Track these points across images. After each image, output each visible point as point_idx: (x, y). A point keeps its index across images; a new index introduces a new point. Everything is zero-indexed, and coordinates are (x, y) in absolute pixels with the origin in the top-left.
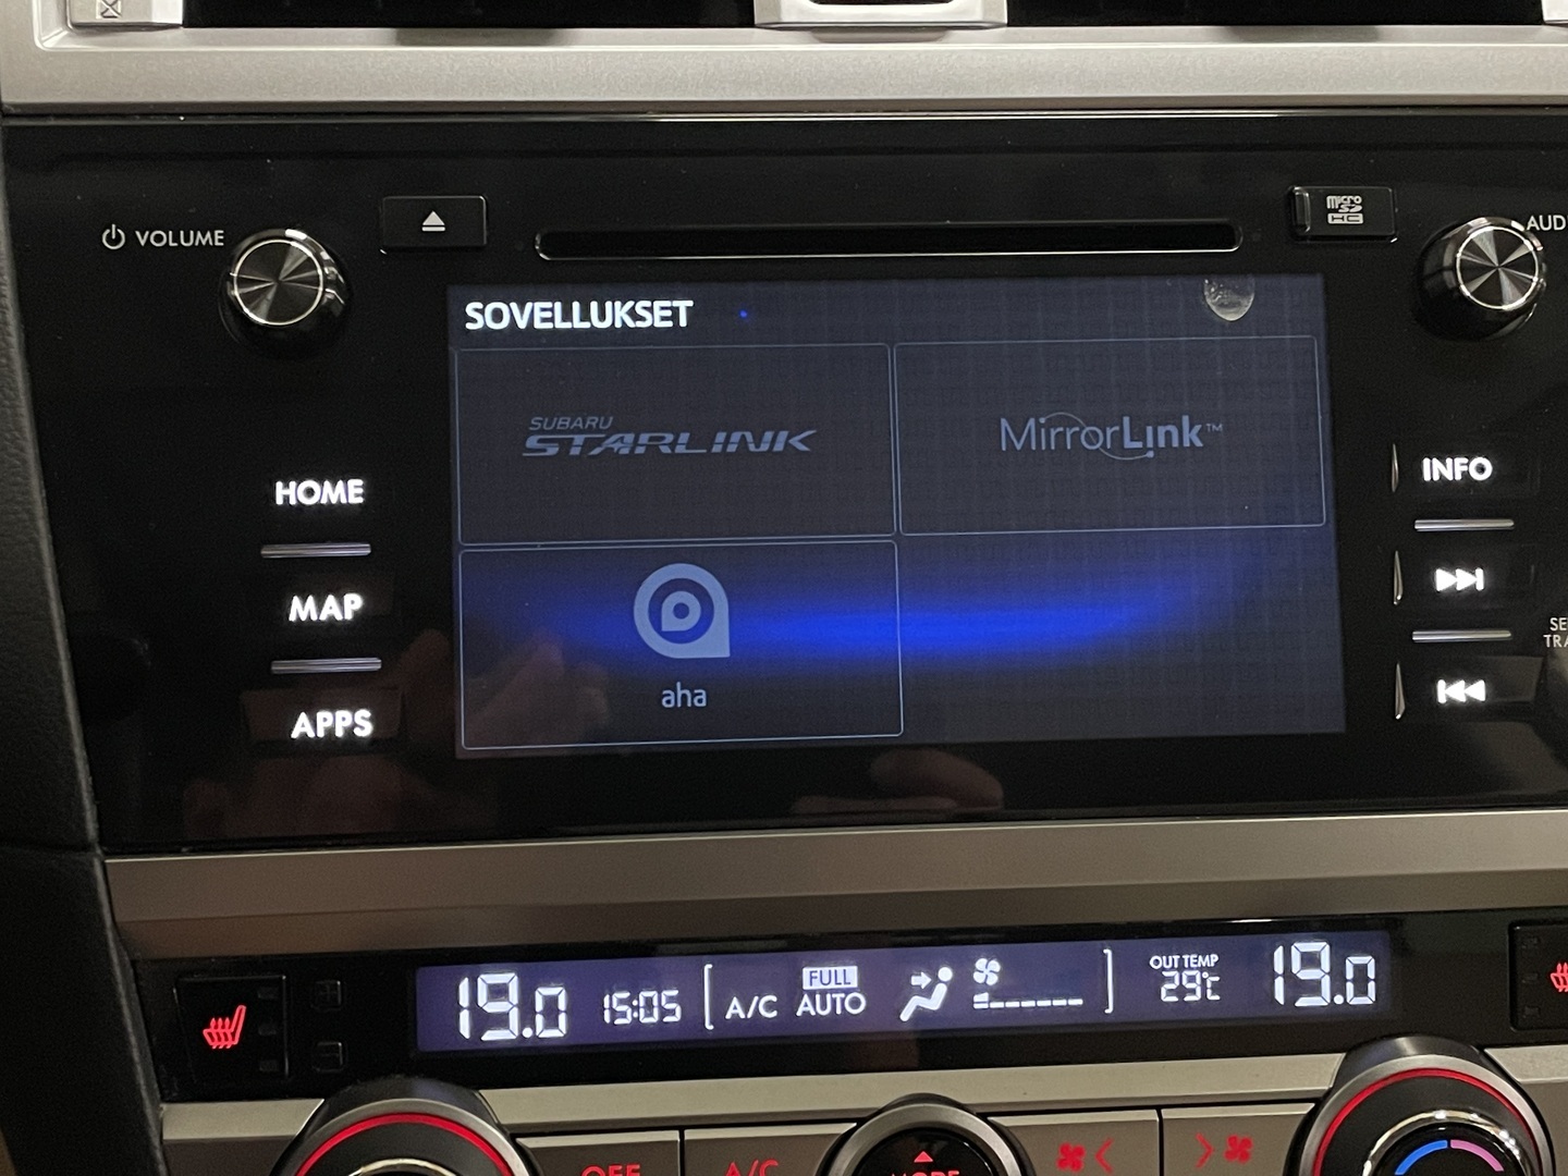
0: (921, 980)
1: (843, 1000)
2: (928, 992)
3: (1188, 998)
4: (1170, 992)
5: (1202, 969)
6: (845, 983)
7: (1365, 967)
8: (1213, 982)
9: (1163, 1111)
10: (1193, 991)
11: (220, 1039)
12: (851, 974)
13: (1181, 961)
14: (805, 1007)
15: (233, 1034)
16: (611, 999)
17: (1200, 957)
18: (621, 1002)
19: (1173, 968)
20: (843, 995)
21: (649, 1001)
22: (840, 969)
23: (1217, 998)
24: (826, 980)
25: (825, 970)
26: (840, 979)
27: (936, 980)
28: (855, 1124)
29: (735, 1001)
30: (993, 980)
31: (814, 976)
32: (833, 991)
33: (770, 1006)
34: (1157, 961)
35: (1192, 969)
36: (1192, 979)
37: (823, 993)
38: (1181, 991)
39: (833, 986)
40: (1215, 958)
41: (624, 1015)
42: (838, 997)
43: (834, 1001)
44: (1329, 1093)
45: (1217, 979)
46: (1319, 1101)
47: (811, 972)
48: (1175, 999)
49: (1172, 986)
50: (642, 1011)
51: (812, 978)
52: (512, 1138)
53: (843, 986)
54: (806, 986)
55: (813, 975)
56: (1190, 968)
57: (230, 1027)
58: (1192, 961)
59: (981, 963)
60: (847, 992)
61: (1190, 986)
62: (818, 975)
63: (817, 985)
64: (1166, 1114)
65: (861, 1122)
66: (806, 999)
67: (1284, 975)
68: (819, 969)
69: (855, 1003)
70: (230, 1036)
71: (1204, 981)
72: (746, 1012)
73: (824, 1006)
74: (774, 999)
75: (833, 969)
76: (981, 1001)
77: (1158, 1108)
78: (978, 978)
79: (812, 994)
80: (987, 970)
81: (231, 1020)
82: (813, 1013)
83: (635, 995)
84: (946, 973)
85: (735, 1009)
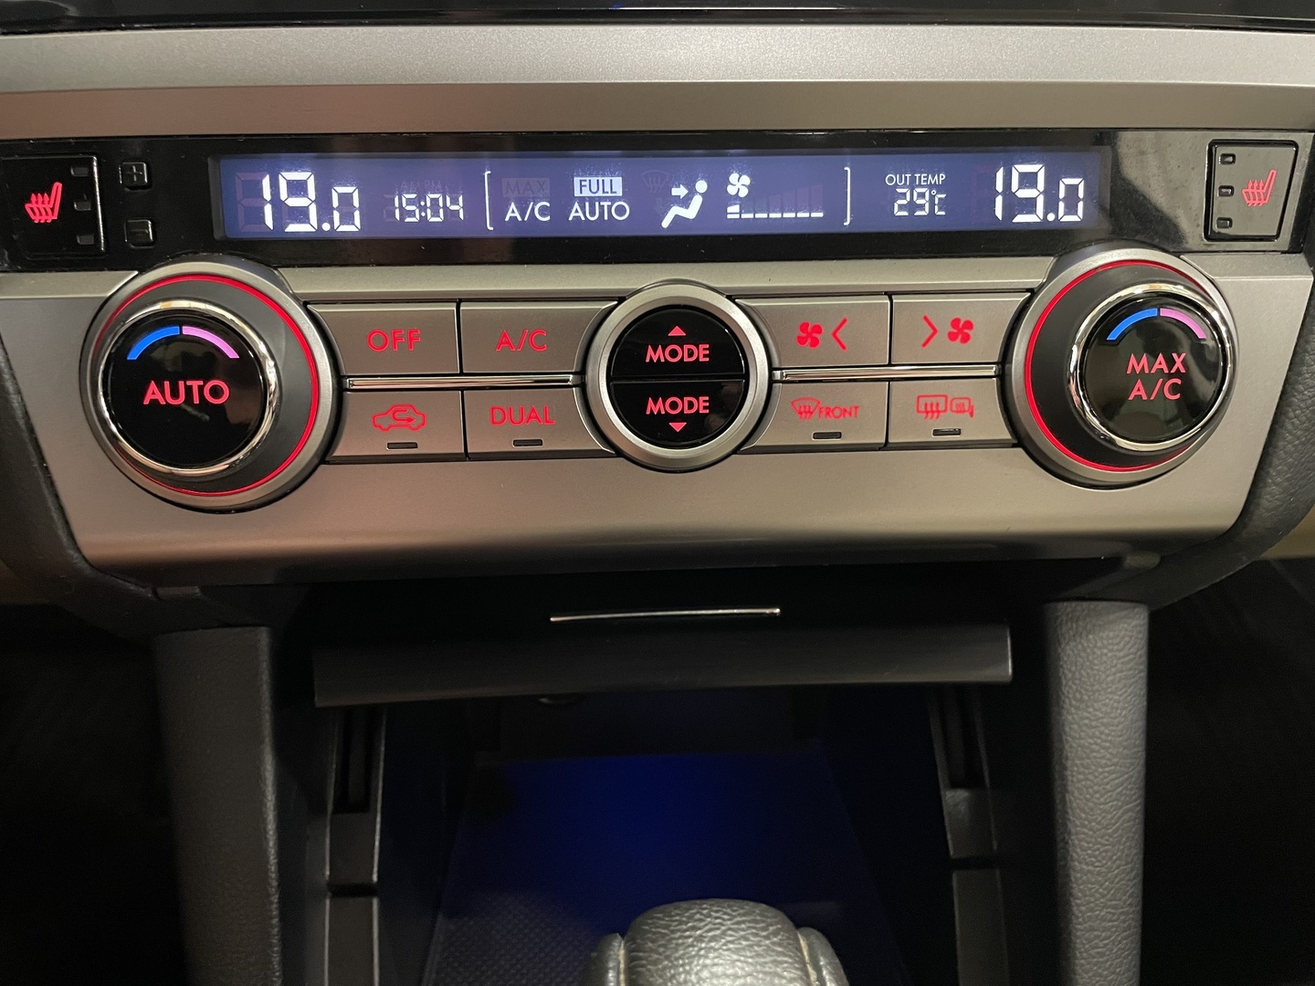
0: (680, 191)
1: (610, 208)
2: (685, 202)
3: (918, 213)
4: (901, 208)
5: (931, 187)
6: (612, 192)
7: (1076, 187)
8: (940, 199)
9: (893, 297)
10: (922, 207)
11: (41, 214)
12: (616, 184)
13: (913, 179)
14: (576, 212)
15: (52, 209)
16: (400, 199)
17: (930, 177)
18: (410, 202)
19: (904, 186)
20: (610, 203)
21: (434, 201)
22: (607, 180)
23: (943, 213)
24: (594, 189)
25: (594, 180)
26: (607, 188)
27: (692, 192)
28: (616, 302)
29: (513, 206)
30: (744, 193)
31: (585, 186)
32: (600, 199)
33: (543, 211)
34: (892, 179)
35: (923, 186)
36: (922, 195)
37: (592, 200)
38: (912, 206)
39: (600, 194)
40: (943, 176)
41: (412, 214)
42: (606, 204)
43: (602, 207)
44: (1042, 286)
45: (943, 196)
46: (1033, 292)
47: (581, 181)
48: (905, 213)
49: (904, 202)
50: (429, 211)
51: (581, 186)
52: (305, 305)
53: (610, 195)
54: (577, 194)
55: (583, 183)
56: (920, 186)
57: (49, 202)
58: (922, 179)
59: (734, 177)
60: (613, 200)
61: (920, 202)
62: (587, 183)
63: (586, 193)
64: (896, 300)
65: (621, 300)
66: (576, 206)
67: (1003, 193)
68: (588, 179)
69: (620, 210)
70: (49, 211)
71: (932, 198)
72: (523, 216)
73: (593, 214)
74: (548, 205)
75: (600, 179)
76: (733, 211)
77: (890, 295)
78: (731, 190)
79: (582, 200)
80: (739, 184)
81: (49, 195)
82: (583, 218)
83: (422, 197)
84: (702, 186)
85: (513, 212)
